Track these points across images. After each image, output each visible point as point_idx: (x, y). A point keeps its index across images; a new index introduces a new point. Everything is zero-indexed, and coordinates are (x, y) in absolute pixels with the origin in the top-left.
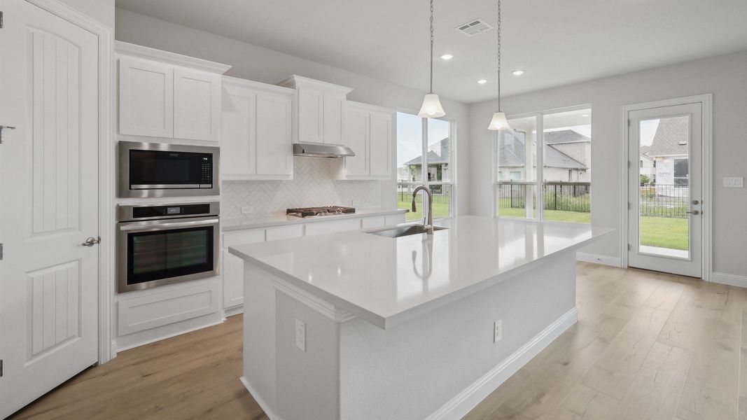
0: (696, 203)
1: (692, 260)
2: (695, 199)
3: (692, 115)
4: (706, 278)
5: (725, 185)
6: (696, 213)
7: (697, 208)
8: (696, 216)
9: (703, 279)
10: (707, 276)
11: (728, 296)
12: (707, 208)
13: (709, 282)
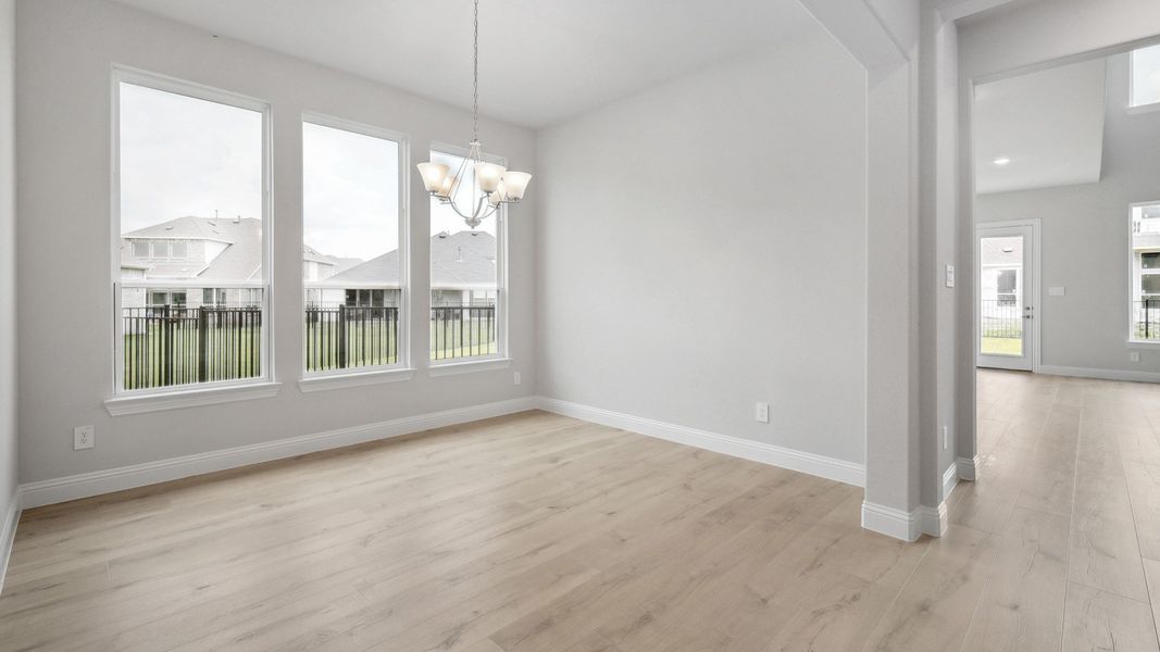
0: (1029, 308)
1: (1024, 357)
2: (1027, 306)
3: (1025, 236)
4: (1035, 370)
5: (1051, 293)
6: (1028, 317)
7: (1029, 313)
8: (1029, 320)
9: (1033, 371)
10: (1037, 368)
12: (1037, 313)
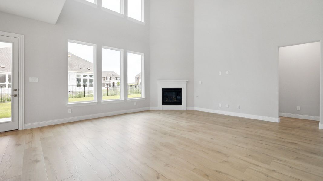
0: (16, 90)
1: (13, 121)
2: (15, 88)
3: (13, 43)
4: (20, 129)
5: (30, 81)
6: (16, 96)
7: (16, 93)
8: (16, 97)
9: (19, 129)
10: (21, 127)
11: (32, 133)
12: (21, 93)
13: (22, 130)
